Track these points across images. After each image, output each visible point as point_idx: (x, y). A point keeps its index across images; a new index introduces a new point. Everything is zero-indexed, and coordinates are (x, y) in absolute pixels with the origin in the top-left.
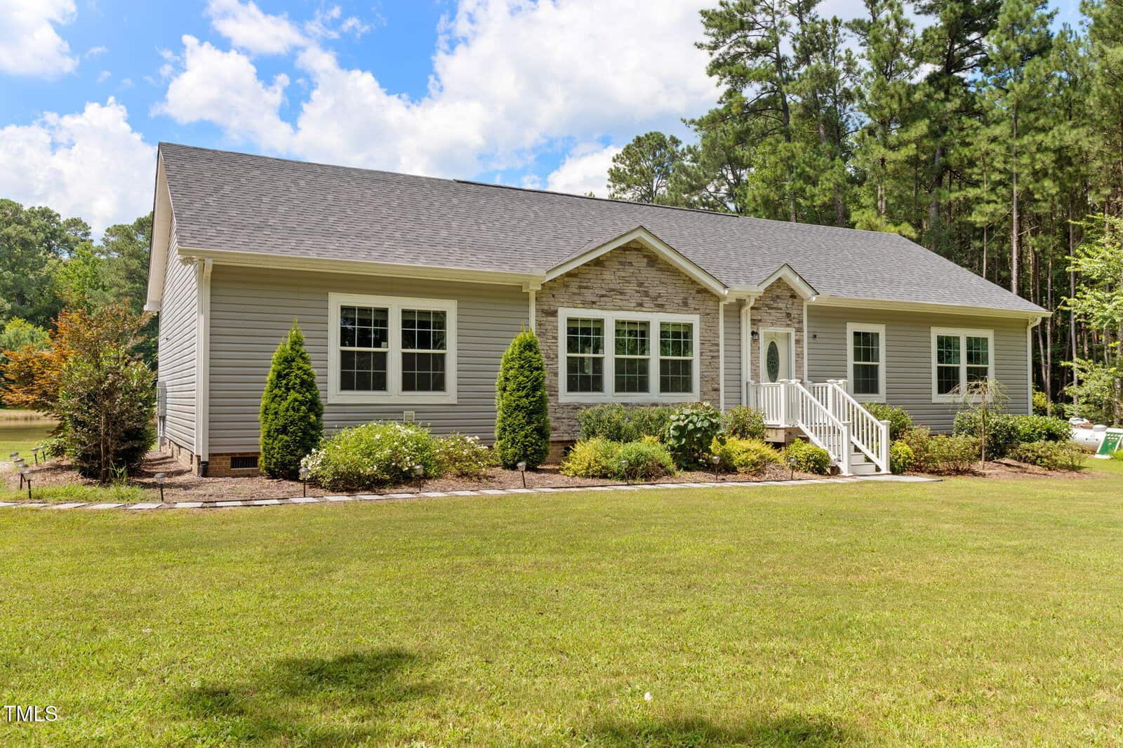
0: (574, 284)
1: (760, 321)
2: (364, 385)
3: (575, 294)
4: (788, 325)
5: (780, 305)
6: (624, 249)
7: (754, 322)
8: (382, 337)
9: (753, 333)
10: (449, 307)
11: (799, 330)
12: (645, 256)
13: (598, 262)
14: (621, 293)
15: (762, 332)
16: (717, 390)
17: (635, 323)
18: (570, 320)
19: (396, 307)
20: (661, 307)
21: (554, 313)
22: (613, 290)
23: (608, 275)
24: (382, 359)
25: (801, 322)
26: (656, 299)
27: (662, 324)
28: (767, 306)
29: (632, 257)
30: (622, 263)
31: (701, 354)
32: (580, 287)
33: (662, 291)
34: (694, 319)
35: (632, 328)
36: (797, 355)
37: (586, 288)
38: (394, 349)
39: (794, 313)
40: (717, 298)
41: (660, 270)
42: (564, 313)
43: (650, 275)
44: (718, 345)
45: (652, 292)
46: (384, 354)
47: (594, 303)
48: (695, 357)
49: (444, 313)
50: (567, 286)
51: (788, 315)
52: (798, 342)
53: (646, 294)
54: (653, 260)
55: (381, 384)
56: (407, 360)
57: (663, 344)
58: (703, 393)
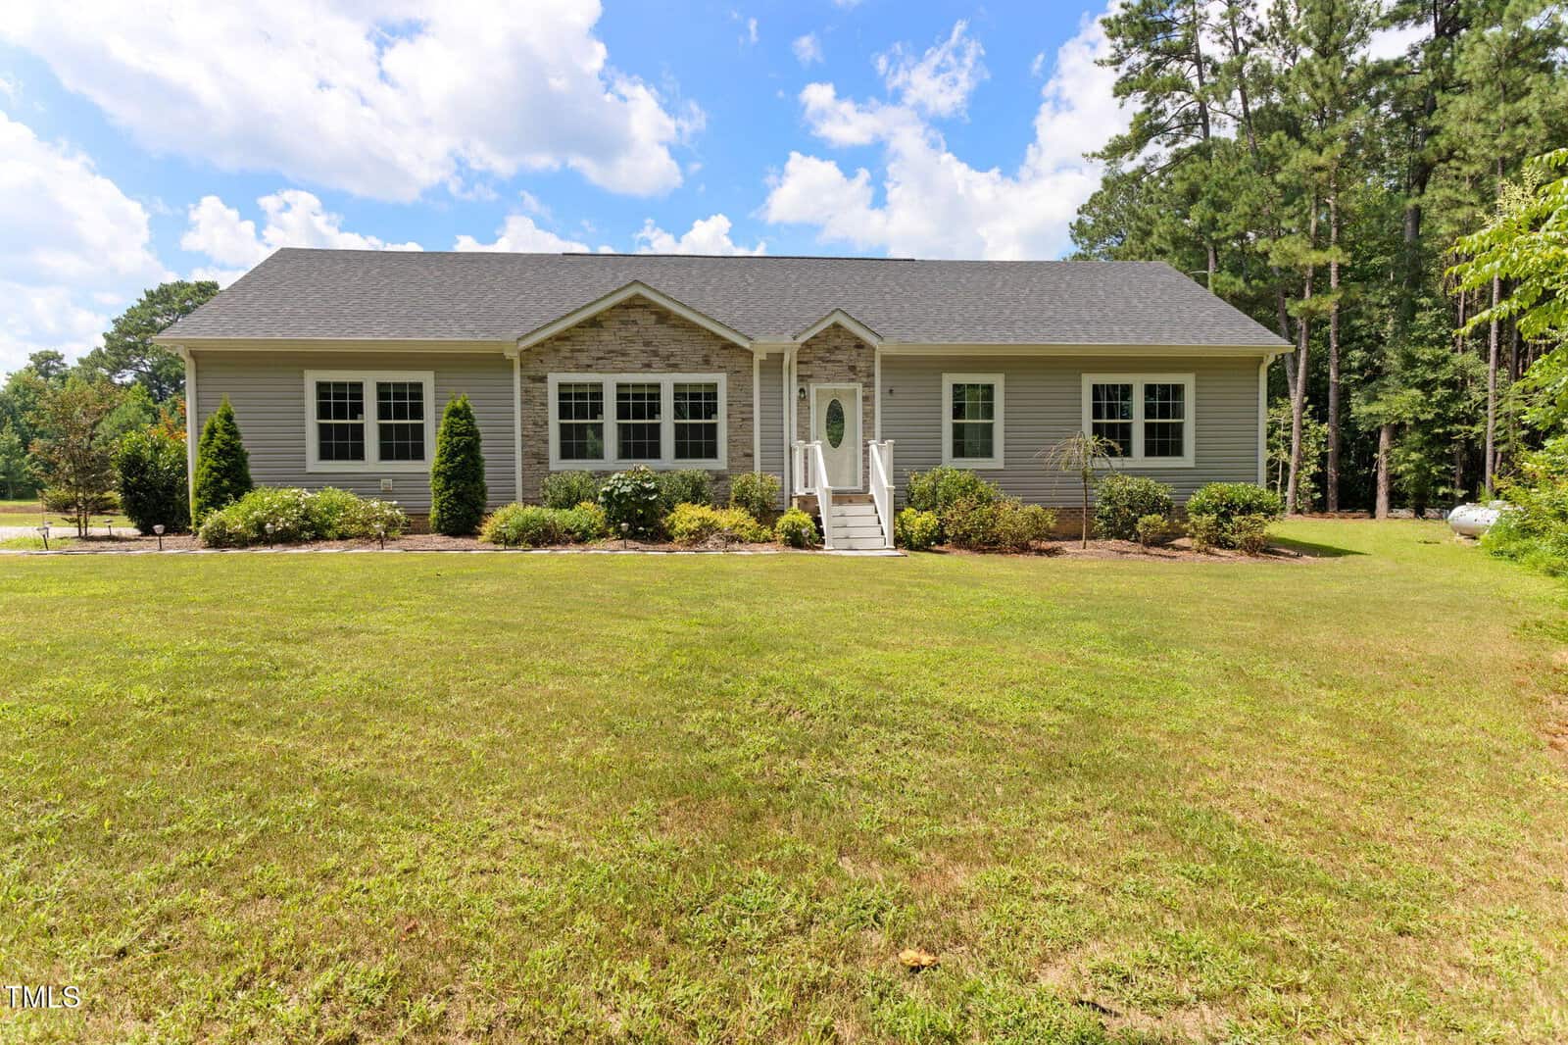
0: (566, 349)
1: (810, 376)
2: (342, 455)
3: (566, 358)
4: (853, 380)
5: (840, 357)
6: (627, 306)
7: (801, 378)
8: (357, 410)
9: (802, 391)
10: (427, 379)
11: (869, 385)
12: (652, 313)
13: (594, 323)
14: (623, 355)
15: (813, 389)
16: (750, 456)
17: (642, 386)
18: (561, 386)
19: (370, 381)
20: (674, 367)
21: (543, 379)
22: (613, 352)
23: (606, 336)
24: (358, 431)
25: (871, 375)
26: (668, 358)
27: (676, 386)
28: (821, 359)
29: (635, 315)
30: (623, 322)
31: (729, 416)
32: (572, 351)
33: (675, 348)
34: (721, 379)
35: (638, 391)
36: (865, 414)
37: (579, 351)
38: (370, 420)
39: (861, 365)
40: (750, 354)
41: (674, 326)
42: (554, 379)
43: (661, 332)
44: (752, 406)
45: (663, 351)
46: (361, 426)
47: (589, 366)
48: (721, 420)
49: (420, 385)
50: (557, 351)
51: (852, 368)
52: (865, 399)
53: (655, 354)
54: (663, 317)
55: (358, 454)
56: (385, 432)
57: (677, 407)
58: (731, 459)
